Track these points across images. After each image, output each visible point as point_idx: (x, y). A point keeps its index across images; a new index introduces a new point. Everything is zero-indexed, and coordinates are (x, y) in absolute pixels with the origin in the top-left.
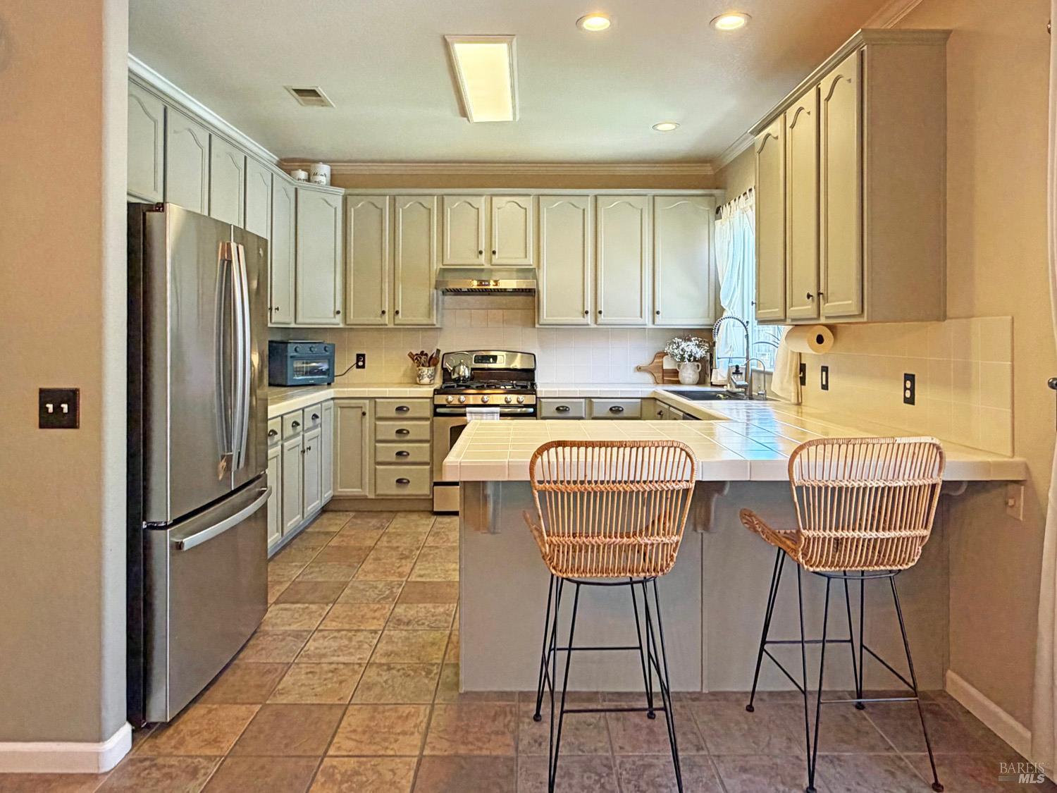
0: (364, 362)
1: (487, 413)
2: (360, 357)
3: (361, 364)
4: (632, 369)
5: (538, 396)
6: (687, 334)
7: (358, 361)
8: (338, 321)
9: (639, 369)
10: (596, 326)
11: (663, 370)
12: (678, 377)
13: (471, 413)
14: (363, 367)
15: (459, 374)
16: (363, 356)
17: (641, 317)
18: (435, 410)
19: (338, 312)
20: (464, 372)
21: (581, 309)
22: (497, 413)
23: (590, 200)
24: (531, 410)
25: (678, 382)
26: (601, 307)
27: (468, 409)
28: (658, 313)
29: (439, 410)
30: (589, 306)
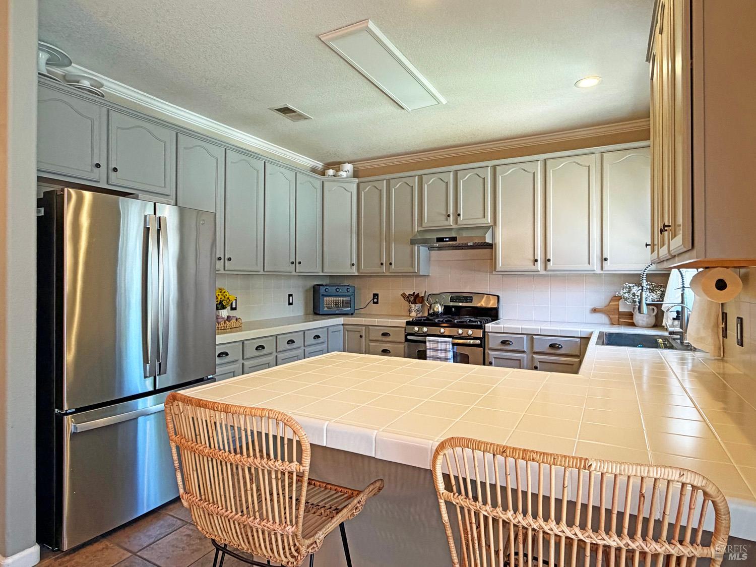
0: (377, 299)
1: (441, 342)
2: (376, 296)
3: (375, 300)
4: (588, 311)
5: (486, 330)
6: (636, 279)
7: (374, 299)
8: (354, 271)
9: (595, 311)
10: (545, 272)
11: (619, 312)
12: (632, 319)
13: (429, 341)
14: (377, 303)
15: (434, 310)
16: (377, 295)
17: (589, 264)
18: (406, 336)
19: (353, 265)
20: (438, 309)
21: (532, 258)
22: (449, 342)
23: (539, 165)
24: (478, 342)
25: (633, 325)
26: (550, 256)
27: (428, 338)
28: (606, 259)
29: (409, 337)
30: (539, 256)
